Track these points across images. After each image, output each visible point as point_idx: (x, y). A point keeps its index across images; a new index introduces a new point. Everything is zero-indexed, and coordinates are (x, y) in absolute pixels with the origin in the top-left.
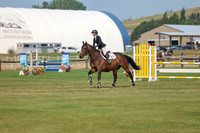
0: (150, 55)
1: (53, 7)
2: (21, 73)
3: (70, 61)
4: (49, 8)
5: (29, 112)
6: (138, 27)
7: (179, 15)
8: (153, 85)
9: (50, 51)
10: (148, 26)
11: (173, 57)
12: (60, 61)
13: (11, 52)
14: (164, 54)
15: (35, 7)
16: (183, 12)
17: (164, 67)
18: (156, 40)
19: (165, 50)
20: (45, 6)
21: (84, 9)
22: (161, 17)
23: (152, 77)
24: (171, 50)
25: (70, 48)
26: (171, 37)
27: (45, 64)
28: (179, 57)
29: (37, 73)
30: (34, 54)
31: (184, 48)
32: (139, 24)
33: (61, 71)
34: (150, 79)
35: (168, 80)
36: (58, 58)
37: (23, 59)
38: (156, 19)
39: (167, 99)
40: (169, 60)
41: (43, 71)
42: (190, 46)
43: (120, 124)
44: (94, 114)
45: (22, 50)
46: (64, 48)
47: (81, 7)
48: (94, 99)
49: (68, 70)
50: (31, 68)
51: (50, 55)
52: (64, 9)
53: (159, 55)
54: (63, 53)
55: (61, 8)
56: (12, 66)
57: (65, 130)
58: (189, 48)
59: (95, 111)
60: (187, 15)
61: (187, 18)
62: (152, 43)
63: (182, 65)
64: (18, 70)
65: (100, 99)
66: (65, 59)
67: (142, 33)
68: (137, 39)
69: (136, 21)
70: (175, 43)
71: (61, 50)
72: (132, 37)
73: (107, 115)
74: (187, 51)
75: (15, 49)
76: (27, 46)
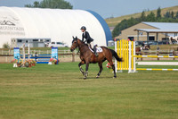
0: (130, 49)
1: (44, 6)
2: (15, 65)
3: (59, 55)
4: (40, 7)
5: (22, 100)
6: (119, 24)
7: (156, 13)
8: (133, 76)
9: (41, 45)
10: (127, 23)
11: (150, 51)
12: (50, 54)
13: (6, 47)
14: (142, 48)
15: (27, 6)
16: (159, 11)
17: (142, 60)
18: (135, 36)
19: (143, 45)
20: (36, 5)
21: (71, 8)
22: (140, 15)
23: (131, 69)
24: (148, 44)
25: (58, 43)
26: (148, 33)
27: (36, 57)
28: (156, 51)
29: (29, 65)
30: (26, 49)
31: (160, 43)
32: (120, 21)
33: (50, 63)
34: (130, 71)
35: (145, 71)
36: (48, 52)
37: (16, 52)
38: (134, 17)
39: (145, 89)
40: (146, 54)
41: (34, 64)
42: (165, 41)
43: (103, 111)
44: (80, 102)
45: (15, 45)
46: (53, 43)
47: (68, 6)
48: (80, 89)
49: (56, 63)
50: (24, 61)
51: (41, 49)
52: (53, 8)
53: (138, 50)
54: (52, 47)
55: (50, 7)
56: (6, 59)
57: (53, 116)
58: (165, 43)
59: (81, 99)
60: (163, 13)
61: (162, 16)
62: (131, 39)
63: (158, 59)
64: (12, 62)
65: (85, 89)
66: (54, 53)
67: (123, 29)
68: (118, 35)
69: (118, 19)
70: (152, 38)
71: (50, 45)
72: (114, 33)
73: (92, 103)
74: (163, 46)
75: (10, 44)
76: (20, 41)
